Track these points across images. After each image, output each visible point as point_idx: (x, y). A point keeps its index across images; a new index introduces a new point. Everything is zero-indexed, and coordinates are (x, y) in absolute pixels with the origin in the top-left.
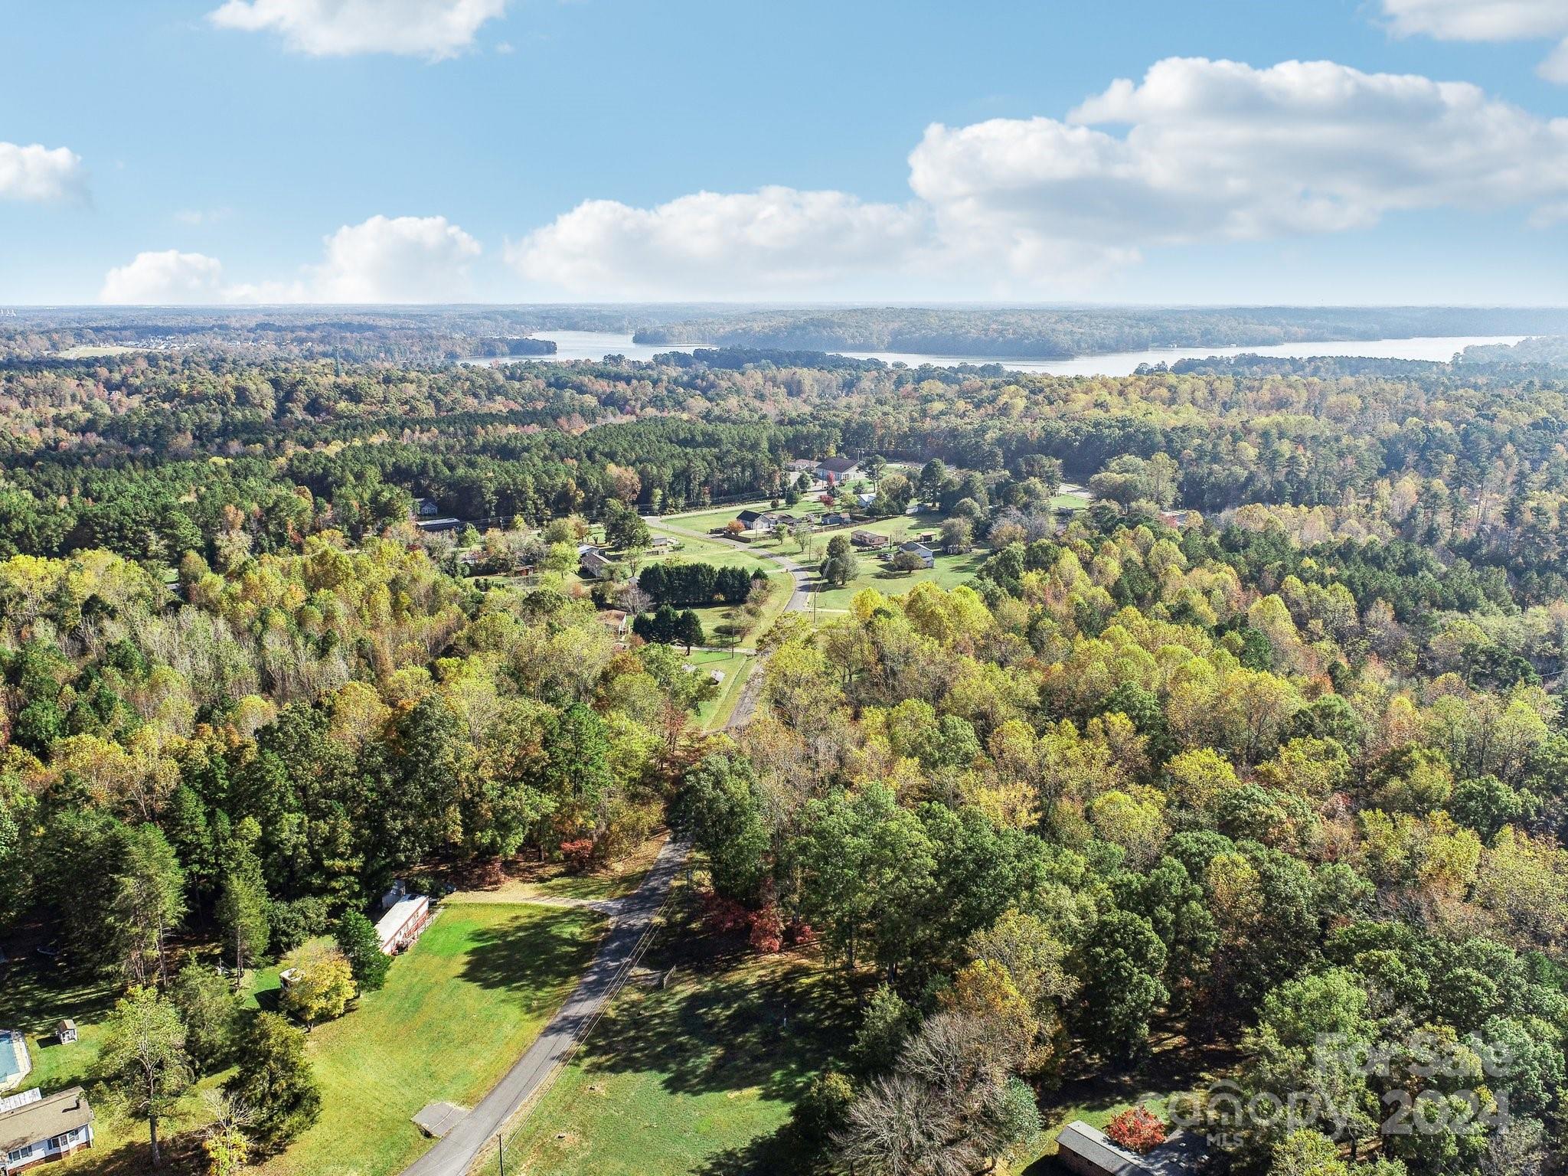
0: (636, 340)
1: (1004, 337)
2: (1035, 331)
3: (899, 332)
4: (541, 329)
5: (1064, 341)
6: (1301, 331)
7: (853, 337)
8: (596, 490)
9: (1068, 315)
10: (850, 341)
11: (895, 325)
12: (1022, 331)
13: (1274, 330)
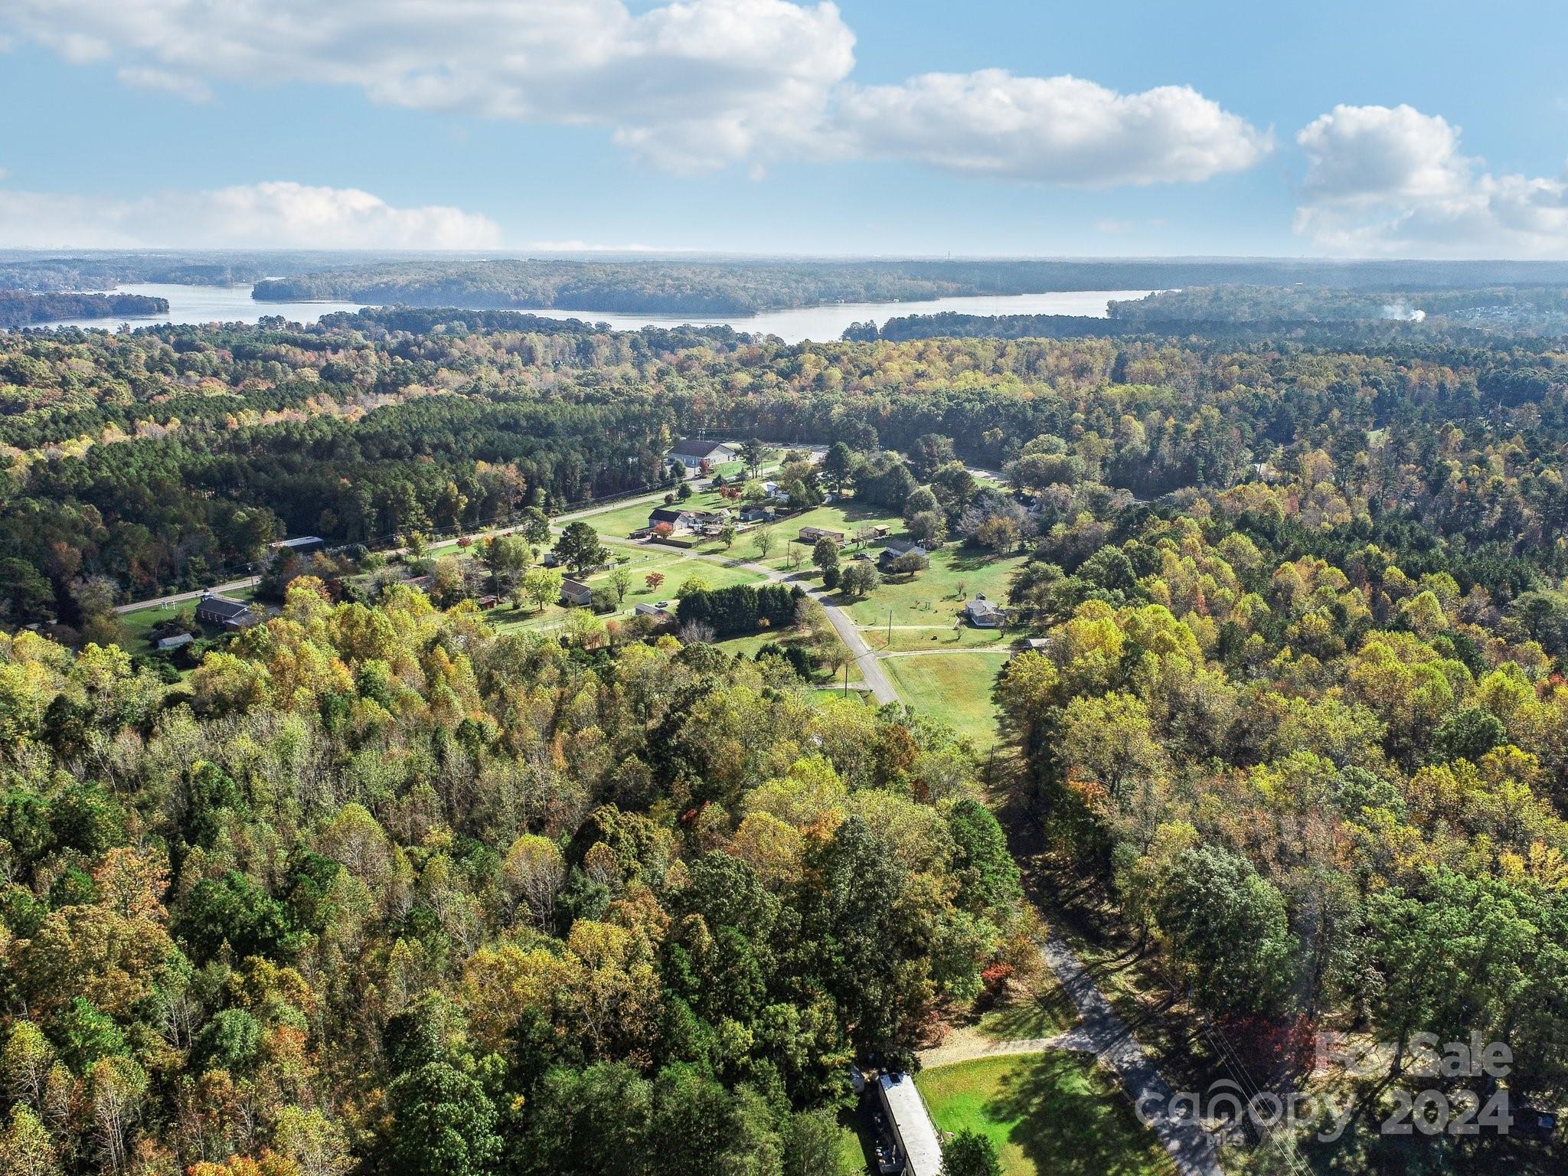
0: (256, 296)
1: (681, 292)
2: (713, 287)
3: (565, 288)
4: (123, 282)
5: (744, 298)
6: (952, 286)
7: (517, 294)
8: (480, 494)
9: (730, 268)
10: (514, 298)
11: (556, 280)
12: (700, 288)
13: (928, 285)
